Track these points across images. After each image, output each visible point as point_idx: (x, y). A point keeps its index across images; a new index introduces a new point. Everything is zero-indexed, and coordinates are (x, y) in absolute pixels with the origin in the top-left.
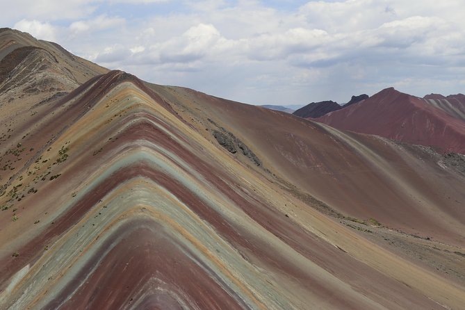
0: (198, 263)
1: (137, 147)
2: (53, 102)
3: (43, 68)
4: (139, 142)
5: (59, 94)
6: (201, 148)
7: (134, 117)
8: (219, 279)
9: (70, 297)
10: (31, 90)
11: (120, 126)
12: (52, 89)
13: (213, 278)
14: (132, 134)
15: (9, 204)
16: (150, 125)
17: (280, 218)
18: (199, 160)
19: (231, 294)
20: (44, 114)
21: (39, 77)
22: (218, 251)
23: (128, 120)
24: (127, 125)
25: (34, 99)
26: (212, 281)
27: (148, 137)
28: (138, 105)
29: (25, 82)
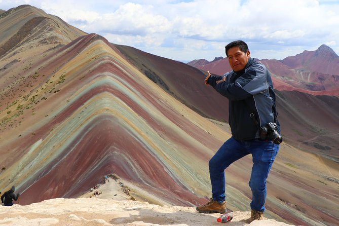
0: (137, 139)
1: (104, 76)
2: (57, 49)
3: (51, 30)
4: (106, 73)
5: (60, 45)
6: (139, 78)
7: (103, 60)
8: (148, 148)
9: (65, 157)
10: (44, 42)
11: (95, 64)
12: (56, 42)
13: (145, 147)
14: (102, 68)
15: (30, 106)
16: (112, 64)
17: (179, 117)
18: (138, 85)
19: (153, 156)
20: (51, 56)
21: (48, 35)
22: (147, 133)
23: (100, 61)
24: (99, 63)
25: (45, 47)
26: (143, 148)
27: (110, 71)
28: (105, 53)
29: (40, 37)
